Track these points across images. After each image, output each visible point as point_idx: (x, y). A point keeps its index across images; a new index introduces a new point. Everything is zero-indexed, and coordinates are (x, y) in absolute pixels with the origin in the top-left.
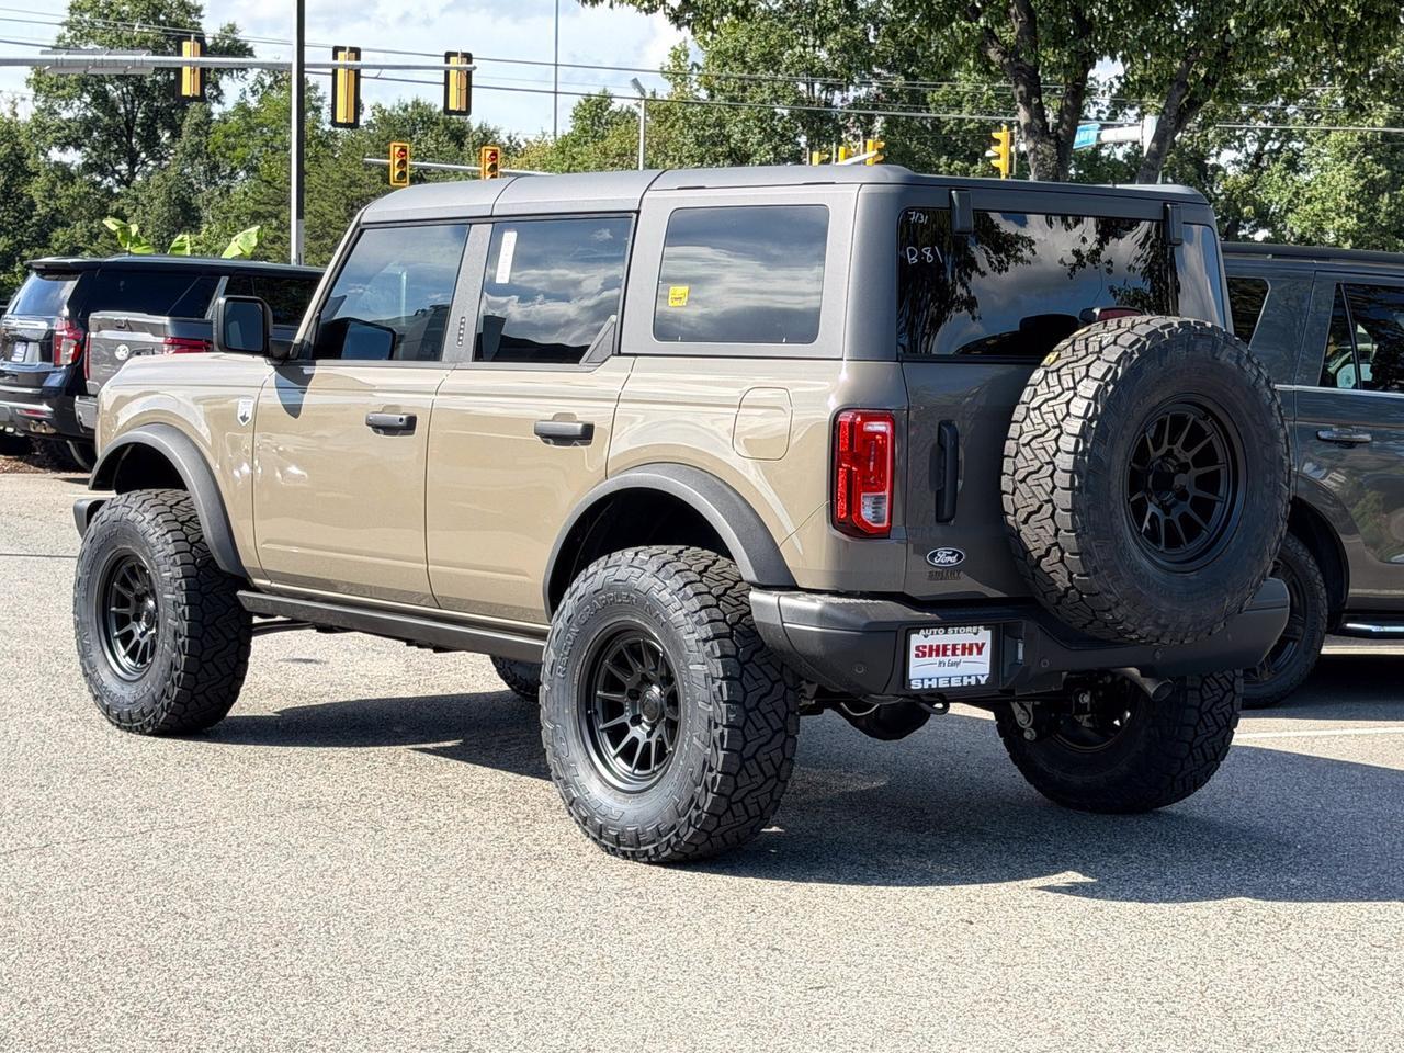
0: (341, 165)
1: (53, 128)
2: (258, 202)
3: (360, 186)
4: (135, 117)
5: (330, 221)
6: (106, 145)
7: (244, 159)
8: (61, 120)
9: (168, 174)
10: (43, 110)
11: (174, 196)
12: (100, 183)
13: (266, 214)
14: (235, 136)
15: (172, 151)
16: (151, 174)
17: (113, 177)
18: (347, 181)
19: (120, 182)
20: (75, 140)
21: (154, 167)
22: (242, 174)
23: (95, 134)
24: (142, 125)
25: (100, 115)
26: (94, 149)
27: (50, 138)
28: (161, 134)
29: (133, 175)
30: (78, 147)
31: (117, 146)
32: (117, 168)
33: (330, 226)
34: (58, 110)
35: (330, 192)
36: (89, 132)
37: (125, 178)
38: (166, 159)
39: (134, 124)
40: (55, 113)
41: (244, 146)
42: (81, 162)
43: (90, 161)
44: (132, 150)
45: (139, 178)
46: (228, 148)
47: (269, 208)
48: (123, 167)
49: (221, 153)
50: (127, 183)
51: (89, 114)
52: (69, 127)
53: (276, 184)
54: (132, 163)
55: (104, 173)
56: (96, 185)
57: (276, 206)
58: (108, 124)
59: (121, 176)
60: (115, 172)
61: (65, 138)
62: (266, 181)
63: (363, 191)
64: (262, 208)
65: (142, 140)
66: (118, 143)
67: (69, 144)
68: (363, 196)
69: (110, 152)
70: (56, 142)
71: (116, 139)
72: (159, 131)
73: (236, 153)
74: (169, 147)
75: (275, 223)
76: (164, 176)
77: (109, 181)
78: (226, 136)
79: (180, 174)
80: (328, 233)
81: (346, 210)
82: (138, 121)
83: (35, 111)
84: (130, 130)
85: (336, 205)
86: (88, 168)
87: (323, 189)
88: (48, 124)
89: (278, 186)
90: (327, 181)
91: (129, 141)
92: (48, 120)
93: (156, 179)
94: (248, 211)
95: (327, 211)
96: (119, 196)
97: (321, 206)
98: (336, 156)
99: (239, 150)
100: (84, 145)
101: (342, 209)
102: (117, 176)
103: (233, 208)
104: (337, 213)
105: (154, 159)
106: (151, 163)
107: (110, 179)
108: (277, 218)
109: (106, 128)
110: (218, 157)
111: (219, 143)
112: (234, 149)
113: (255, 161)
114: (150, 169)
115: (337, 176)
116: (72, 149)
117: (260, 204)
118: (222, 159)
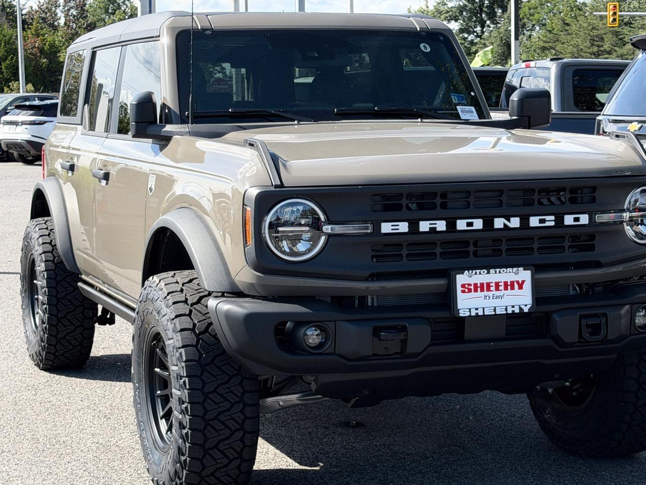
0: (587, 19)
1: (444, 12)
2: (545, 42)
3: (598, 30)
4: (483, 4)
5: (582, 49)
6: (470, 19)
7: (539, 20)
8: (448, 7)
9: (500, 30)
10: (439, 3)
11: (504, 41)
12: (467, 38)
13: (549, 48)
14: (534, 9)
15: (502, 19)
16: (492, 31)
17: (473, 34)
18: (591, 27)
19: (477, 36)
20: (455, 17)
21: (494, 28)
22: (538, 28)
23: (464, 13)
24: (487, 7)
25: (466, 3)
26: (464, 21)
27: (442, 17)
28: (497, 11)
29: (483, 32)
30: (456, 20)
31: (475, 19)
32: (475, 30)
33: (581, 51)
34: (447, 3)
35: (581, 34)
36: (461, 12)
37: (479, 34)
38: (499, 23)
39: (483, 7)
40: (445, 4)
41: (538, 13)
42: (458, 28)
43: (462, 27)
44: (482, 19)
45: (486, 34)
46: (531, 15)
47: (550, 44)
48: (478, 29)
49: (527, 18)
50: (480, 37)
51: (461, 4)
52: (452, 11)
53: (555, 32)
54: (483, 27)
55: (469, 33)
56: (465, 39)
57: (554, 43)
58: (471, 8)
59: (478, 34)
60: (474, 32)
61: (450, 16)
62: (549, 31)
63: (599, 32)
64: (546, 45)
65: (487, 14)
66: (476, 17)
67: (452, 19)
68: (599, 35)
69: (472, 21)
70: (446, 18)
71: (475, 15)
72: (496, 10)
73: (534, 18)
74: (500, 17)
75: (554, 52)
76: (498, 32)
77: (471, 37)
78: (530, 9)
79: (506, 31)
80: (581, 55)
81: (590, 43)
82: (485, 5)
83: (436, 4)
84: (481, 10)
85: (584, 40)
86: (462, 31)
87: (578, 32)
88: (441, 10)
89: (555, 33)
90: (580, 28)
91: (481, 15)
92: (442, 8)
93: (494, 34)
94: (540, 47)
95: (580, 44)
96: (476, 43)
97: (577, 41)
98: (586, 15)
99: (536, 15)
100: (459, 19)
101: (588, 42)
102: (475, 34)
103: (532, 45)
104: (585, 44)
105: (493, 24)
106: (492, 26)
107: (472, 35)
108: (554, 49)
109: (470, 11)
110: (525, 20)
111: (526, 13)
112: (533, 15)
113: (544, 21)
114: (491, 29)
115: (585, 25)
116: (453, 22)
117: (546, 43)
118: (527, 21)
